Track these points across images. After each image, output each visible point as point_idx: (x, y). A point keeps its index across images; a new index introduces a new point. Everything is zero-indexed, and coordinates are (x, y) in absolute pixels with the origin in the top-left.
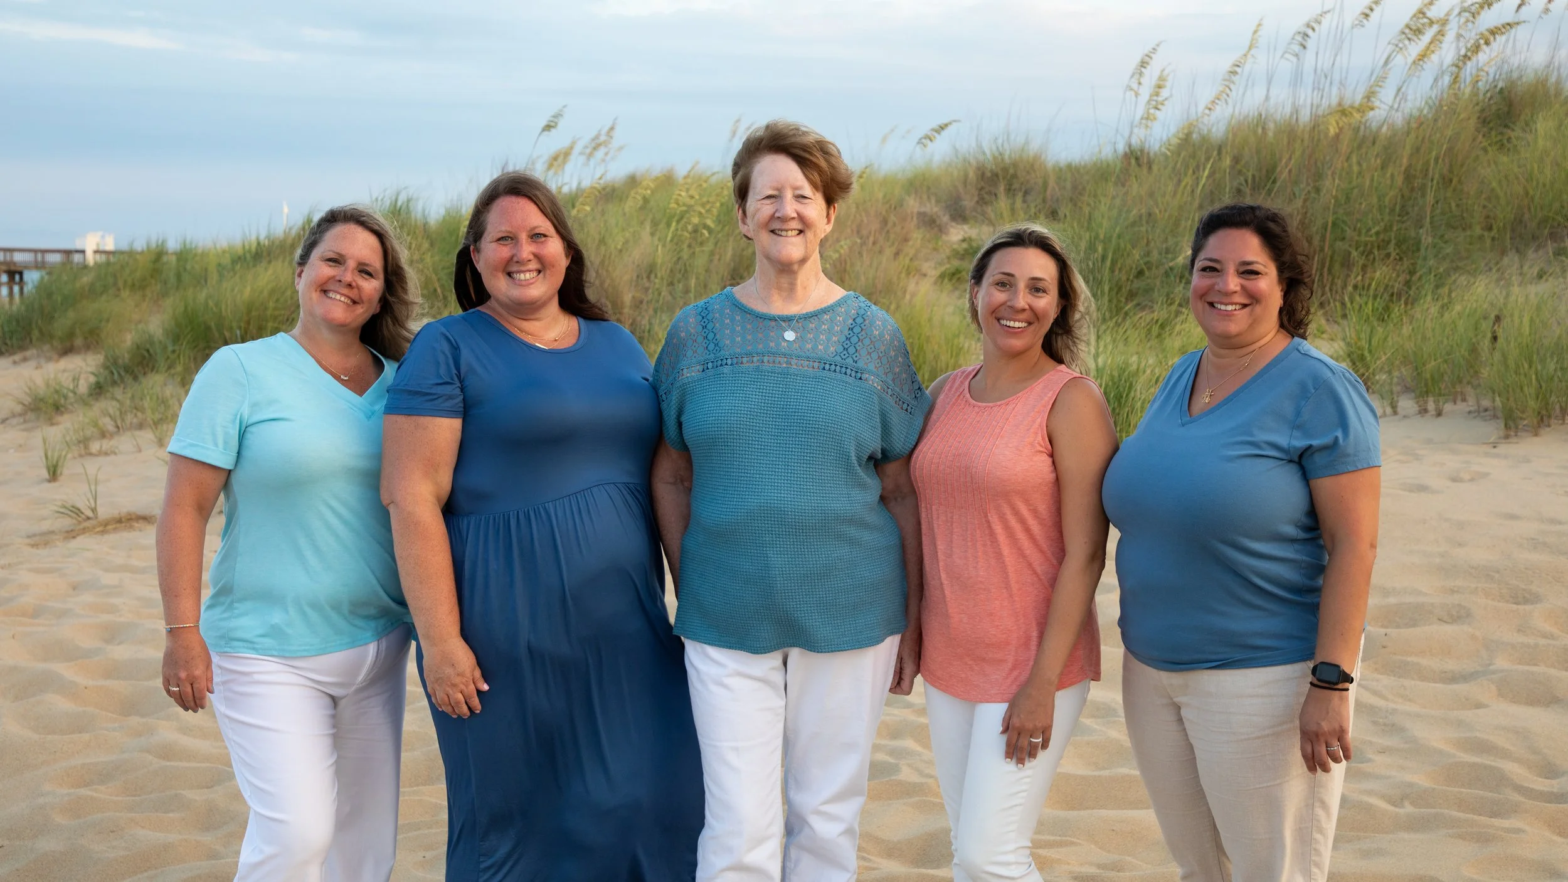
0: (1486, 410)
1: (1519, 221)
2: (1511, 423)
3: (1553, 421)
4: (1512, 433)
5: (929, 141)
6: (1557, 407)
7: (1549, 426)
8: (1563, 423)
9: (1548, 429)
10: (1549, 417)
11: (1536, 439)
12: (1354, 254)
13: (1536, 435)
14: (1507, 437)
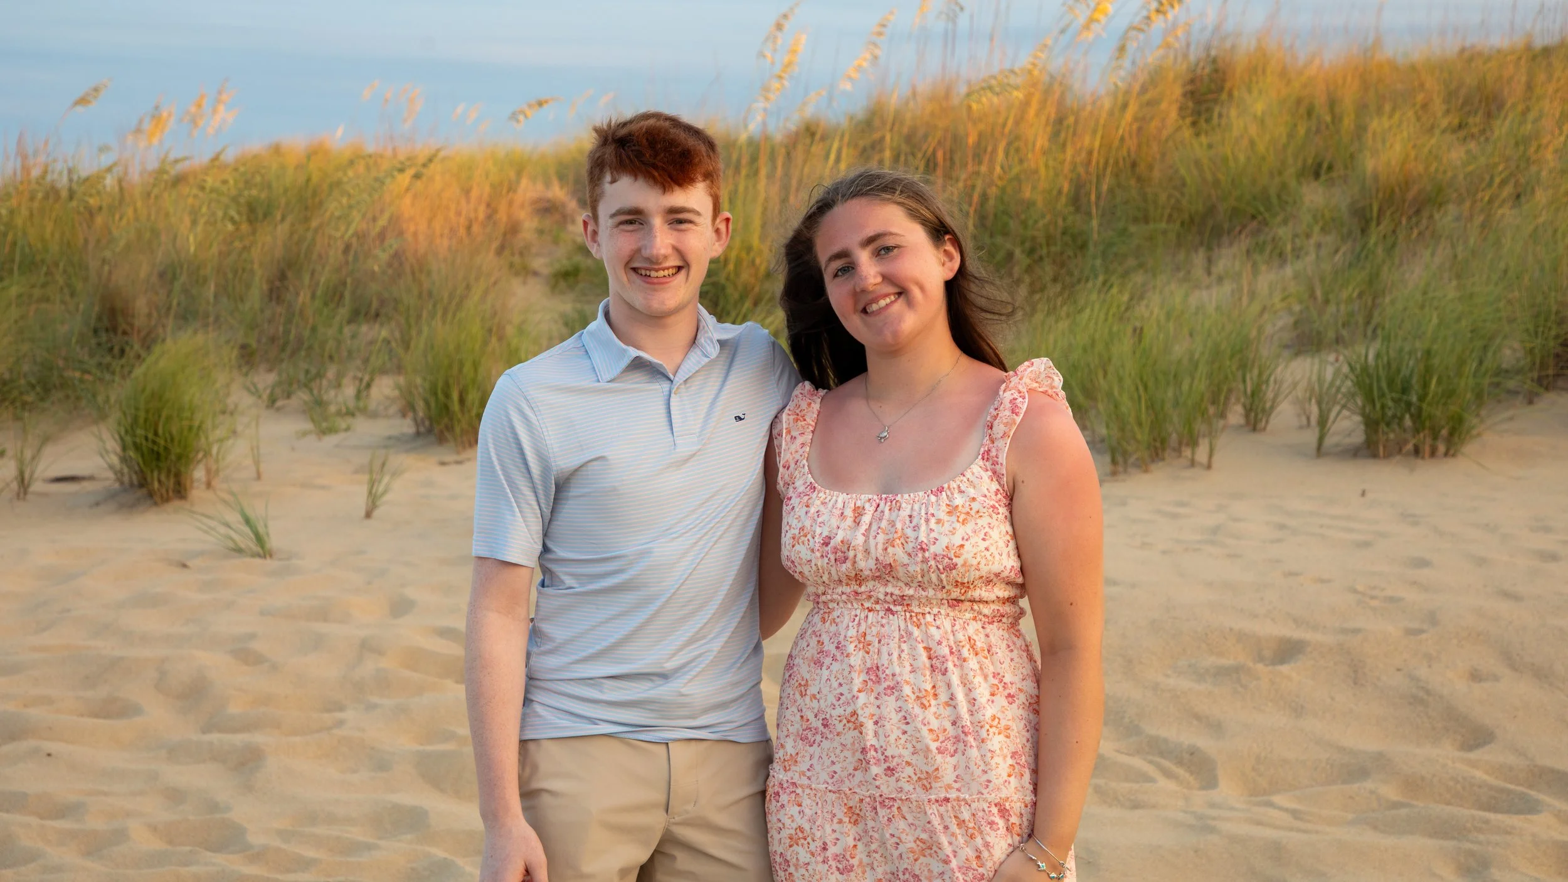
0: (1103, 441)
1: (1211, 210)
2: (1120, 459)
3: (1168, 454)
4: (1120, 469)
5: (521, 117)
6: (1174, 436)
7: (1163, 459)
8: (1180, 456)
9: (1161, 464)
10: (1164, 449)
11: (1146, 477)
12: (1018, 252)
13: (1146, 471)
14: (1114, 473)
